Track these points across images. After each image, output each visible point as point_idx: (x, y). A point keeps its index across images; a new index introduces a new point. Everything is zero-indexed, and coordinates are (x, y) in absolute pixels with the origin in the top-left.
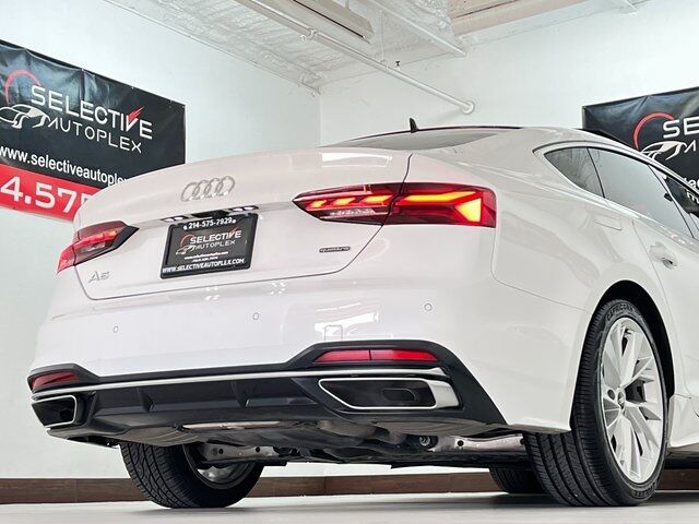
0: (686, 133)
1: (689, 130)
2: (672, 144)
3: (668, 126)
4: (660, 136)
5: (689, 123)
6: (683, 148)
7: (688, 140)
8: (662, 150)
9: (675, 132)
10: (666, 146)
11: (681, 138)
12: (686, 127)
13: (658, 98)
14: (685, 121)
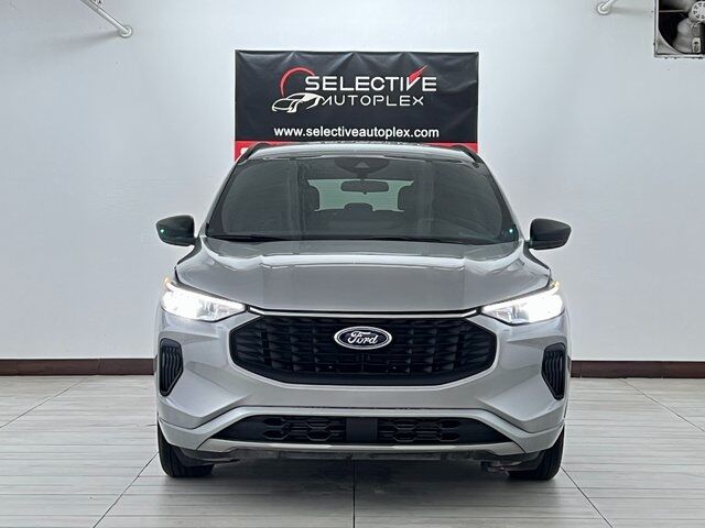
0: (324, 89)
1: (327, 86)
2: (314, 96)
3: (310, 80)
4: (302, 88)
5: (327, 81)
6: (321, 101)
7: (326, 95)
8: (304, 100)
9: (315, 86)
10: (307, 97)
11: (320, 92)
12: (325, 83)
13: (304, 55)
14: (324, 78)
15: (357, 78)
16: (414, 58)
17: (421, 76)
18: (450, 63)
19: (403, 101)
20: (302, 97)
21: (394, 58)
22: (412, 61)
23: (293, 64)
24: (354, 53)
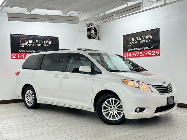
15: (36, 41)
16: (47, 37)
17: (48, 41)
18: (53, 39)
19: (45, 45)
20: (25, 44)
21: (43, 37)
22: (46, 38)
23: (23, 37)
24: (35, 36)
